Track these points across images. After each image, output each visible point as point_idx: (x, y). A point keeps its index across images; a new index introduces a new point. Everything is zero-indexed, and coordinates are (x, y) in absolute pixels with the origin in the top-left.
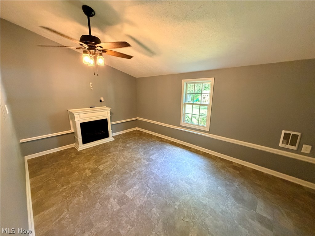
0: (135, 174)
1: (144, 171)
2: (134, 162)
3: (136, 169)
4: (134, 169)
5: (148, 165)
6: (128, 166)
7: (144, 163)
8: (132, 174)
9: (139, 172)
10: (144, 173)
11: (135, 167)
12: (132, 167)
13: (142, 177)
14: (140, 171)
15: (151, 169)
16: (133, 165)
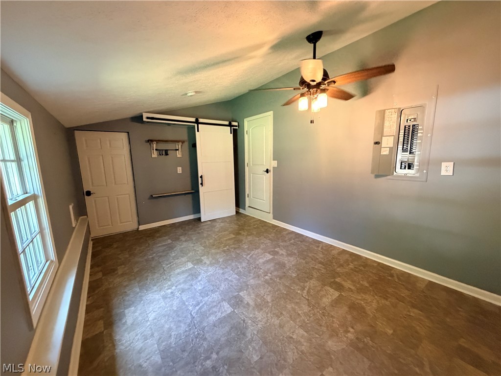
0: (266, 274)
1: (250, 278)
2: (269, 299)
3: (264, 282)
4: (267, 282)
5: (241, 290)
6: (279, 290)
7: (249, 294)
8: (269, 275)
9: (259, 277)
10: (252, 275)
11: (267, 286)
12: (272, 287)
13: (254, 269)
14: (256, 279)
15: (239, 280)
16: (270, 292)
